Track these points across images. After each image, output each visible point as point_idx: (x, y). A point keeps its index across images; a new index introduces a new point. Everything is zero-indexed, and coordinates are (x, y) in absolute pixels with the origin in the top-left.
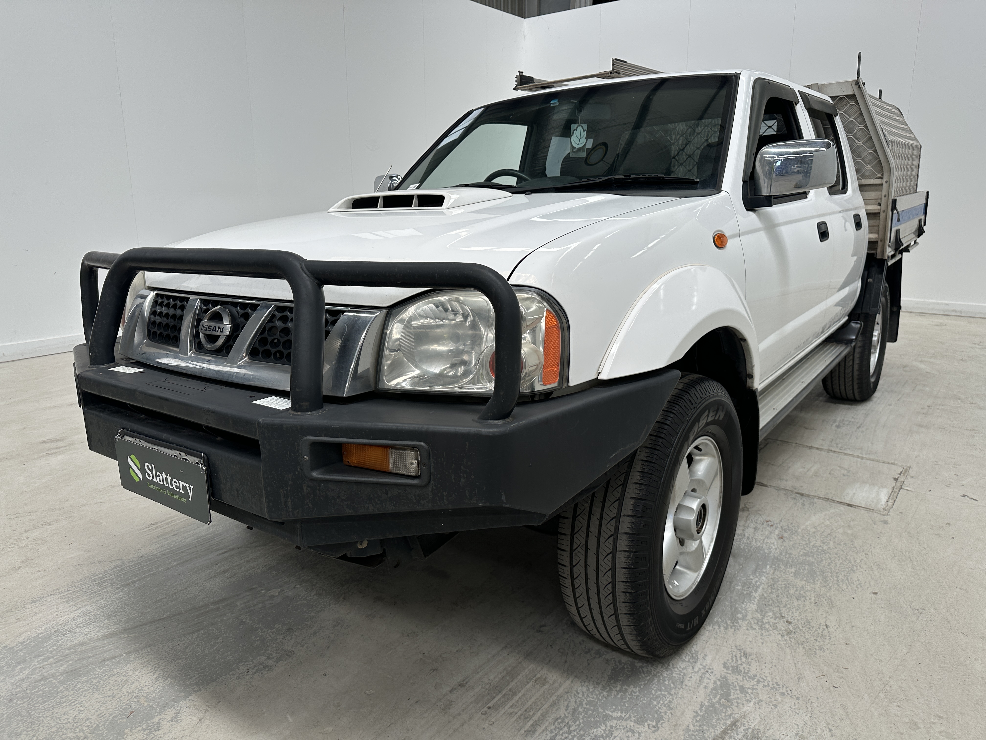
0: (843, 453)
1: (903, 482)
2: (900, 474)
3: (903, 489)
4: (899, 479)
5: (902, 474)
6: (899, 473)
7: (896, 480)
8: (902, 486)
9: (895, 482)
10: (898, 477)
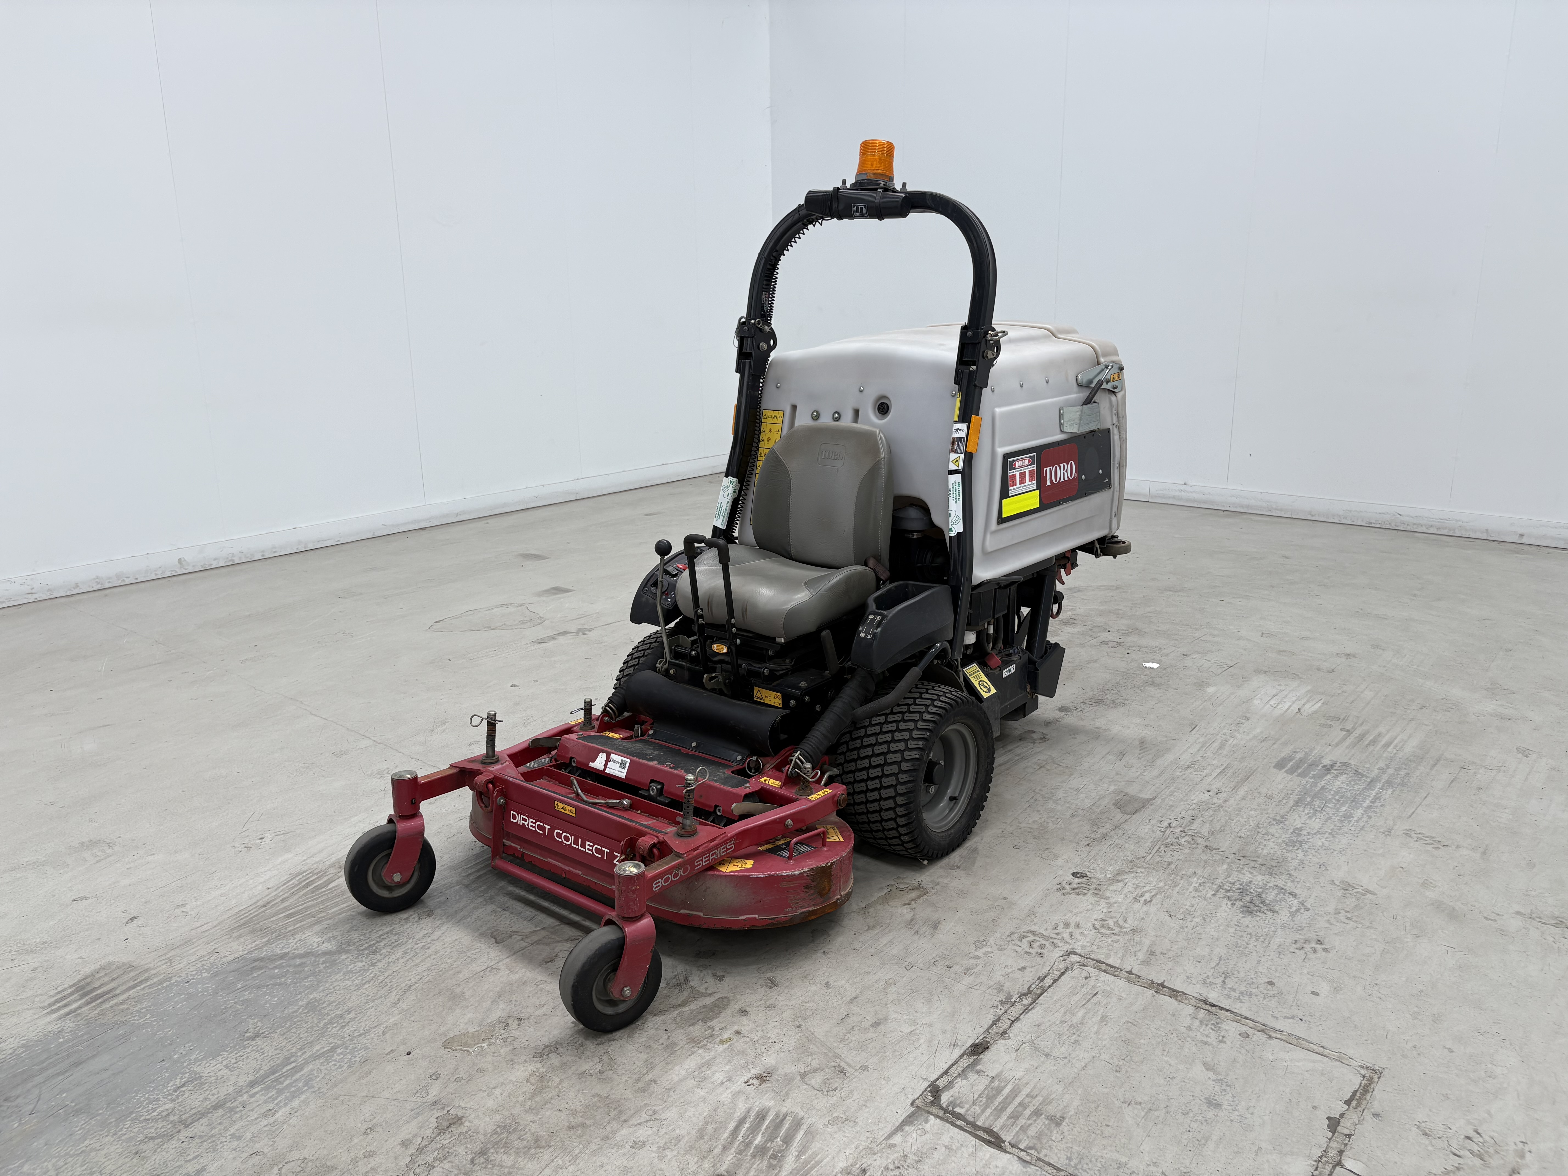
0: (1232, 1012)
1: (1349, 1136)
2: (1348, 1103)
3: (1342, 1166)
4: (1342, 1120)
5: (1354, 1103)
6: (1347, 1098)
7: (1334, 1124)
8: (1341, 1152)
9: (1330, 1135)
10: (1342, 1115)
